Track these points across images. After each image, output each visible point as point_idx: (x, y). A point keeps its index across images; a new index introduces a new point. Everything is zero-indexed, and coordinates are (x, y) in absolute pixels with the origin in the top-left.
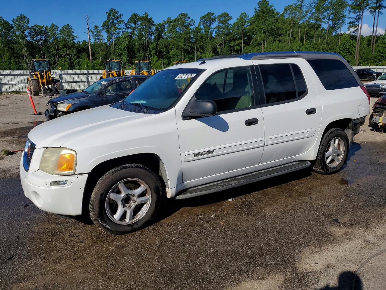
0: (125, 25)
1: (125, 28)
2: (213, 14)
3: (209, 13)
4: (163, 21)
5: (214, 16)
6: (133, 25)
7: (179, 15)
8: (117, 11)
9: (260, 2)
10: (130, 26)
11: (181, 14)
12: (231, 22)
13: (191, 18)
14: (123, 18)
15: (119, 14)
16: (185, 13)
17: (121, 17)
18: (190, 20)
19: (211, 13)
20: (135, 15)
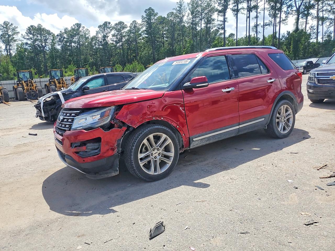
0: (22, 36)
1: (23, 39)
2: (109, 23)
3: (105, 22)
4: (61, 31)
5: (110, 25)
6: (31, 36)
7: (74, 25)
8: (12, 24)
9: (146, 10)
10: (27, 37)
11: (76, 24)
12: (126, 30)
13: (86, 28)
14: (18, 30)
15: (13, 26)
16: (79, 23)
17: (16, 29)
18: (84, 29)
19: (107, 22)
20: (32, 26)
